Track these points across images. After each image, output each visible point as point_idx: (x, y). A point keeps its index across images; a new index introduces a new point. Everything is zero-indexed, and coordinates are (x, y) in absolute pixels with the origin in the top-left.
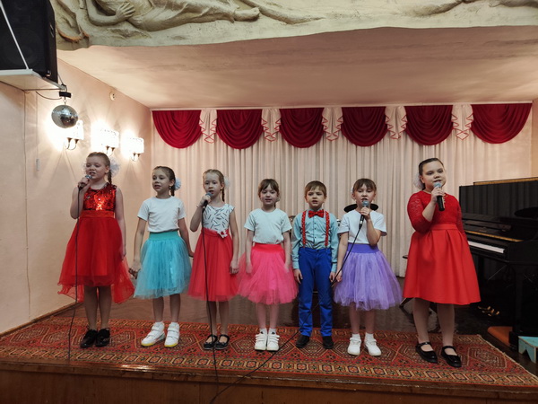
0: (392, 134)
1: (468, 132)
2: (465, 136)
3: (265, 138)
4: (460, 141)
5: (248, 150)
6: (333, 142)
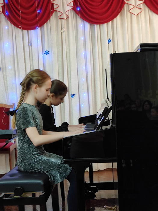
0: (59, 14)
1: (142, 6)
2: (139, 11)
4: (134, 17)
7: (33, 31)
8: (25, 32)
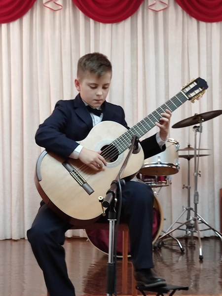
3: (43, 6)
5: (14, 25)
6: (161, 14)
7: (214, 24)
8: (203, 24)
